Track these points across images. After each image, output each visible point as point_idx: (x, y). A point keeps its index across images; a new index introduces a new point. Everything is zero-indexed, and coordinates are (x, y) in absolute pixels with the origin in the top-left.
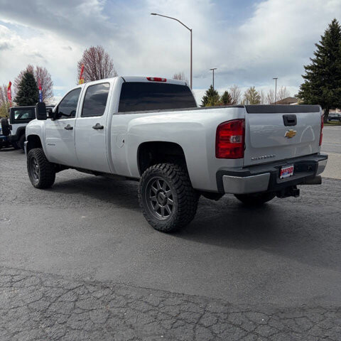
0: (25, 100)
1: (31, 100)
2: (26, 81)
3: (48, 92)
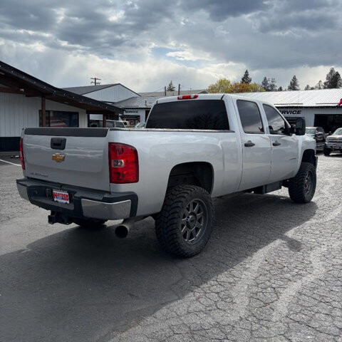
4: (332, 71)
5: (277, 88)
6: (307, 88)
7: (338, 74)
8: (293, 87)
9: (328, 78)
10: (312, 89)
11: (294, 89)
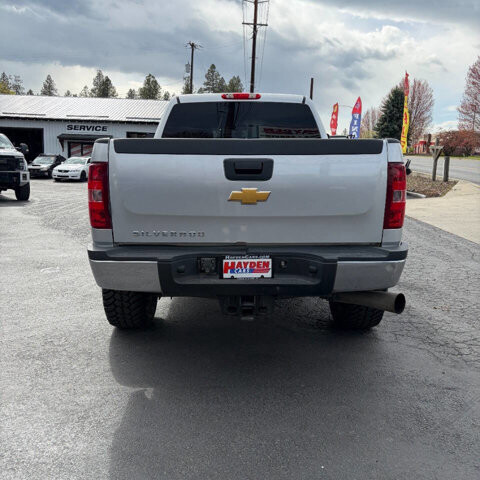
0: (387, 127)
1: (396, 127)
2: (393, 101)
3: (426, 115)
4: (99, 75)
5: (26, 91)
6: (68, 94)
7: (108, 80)
8: (48, 90)
9: (95, 84)
10: (75, 96)
11: (51, 94)
